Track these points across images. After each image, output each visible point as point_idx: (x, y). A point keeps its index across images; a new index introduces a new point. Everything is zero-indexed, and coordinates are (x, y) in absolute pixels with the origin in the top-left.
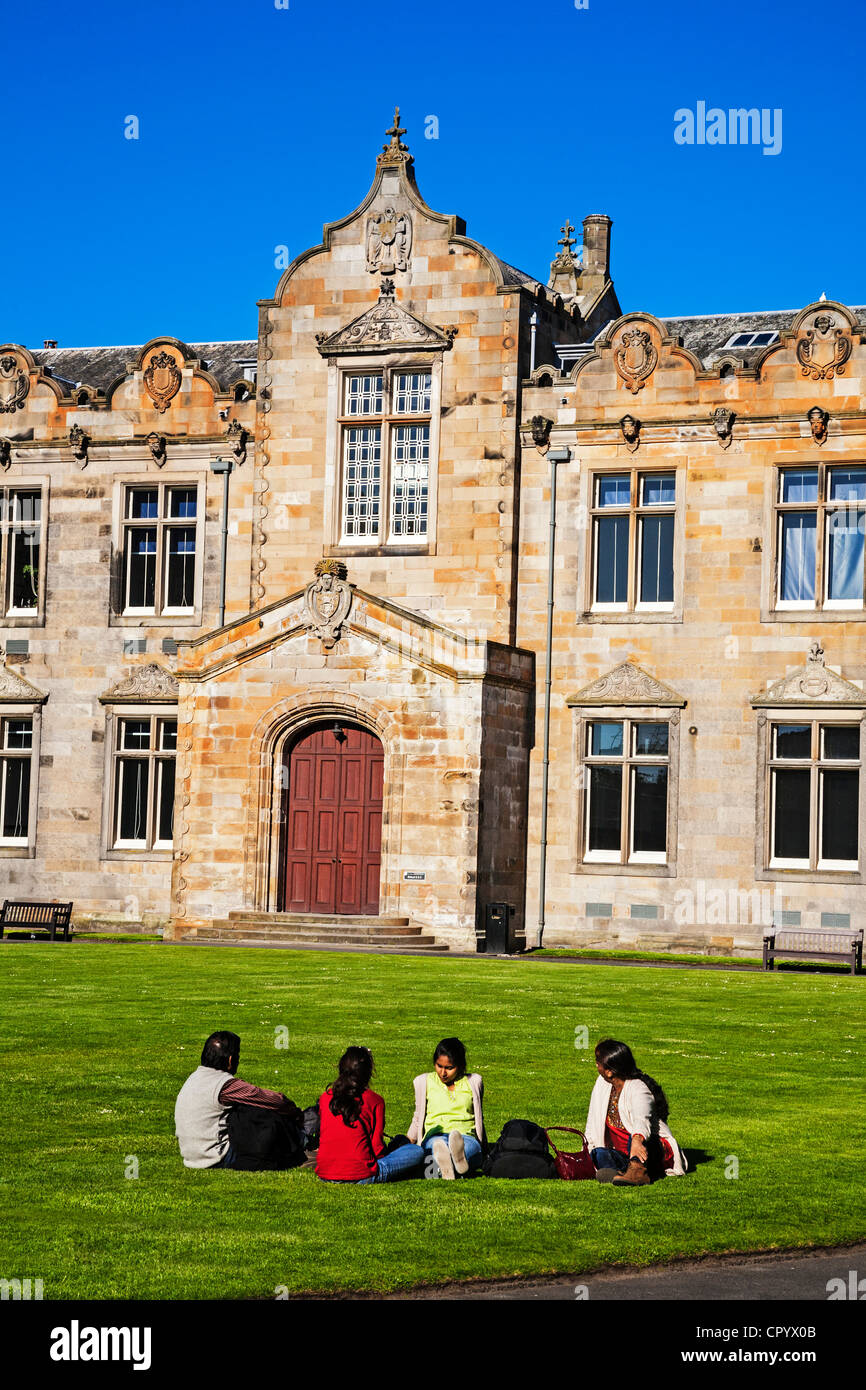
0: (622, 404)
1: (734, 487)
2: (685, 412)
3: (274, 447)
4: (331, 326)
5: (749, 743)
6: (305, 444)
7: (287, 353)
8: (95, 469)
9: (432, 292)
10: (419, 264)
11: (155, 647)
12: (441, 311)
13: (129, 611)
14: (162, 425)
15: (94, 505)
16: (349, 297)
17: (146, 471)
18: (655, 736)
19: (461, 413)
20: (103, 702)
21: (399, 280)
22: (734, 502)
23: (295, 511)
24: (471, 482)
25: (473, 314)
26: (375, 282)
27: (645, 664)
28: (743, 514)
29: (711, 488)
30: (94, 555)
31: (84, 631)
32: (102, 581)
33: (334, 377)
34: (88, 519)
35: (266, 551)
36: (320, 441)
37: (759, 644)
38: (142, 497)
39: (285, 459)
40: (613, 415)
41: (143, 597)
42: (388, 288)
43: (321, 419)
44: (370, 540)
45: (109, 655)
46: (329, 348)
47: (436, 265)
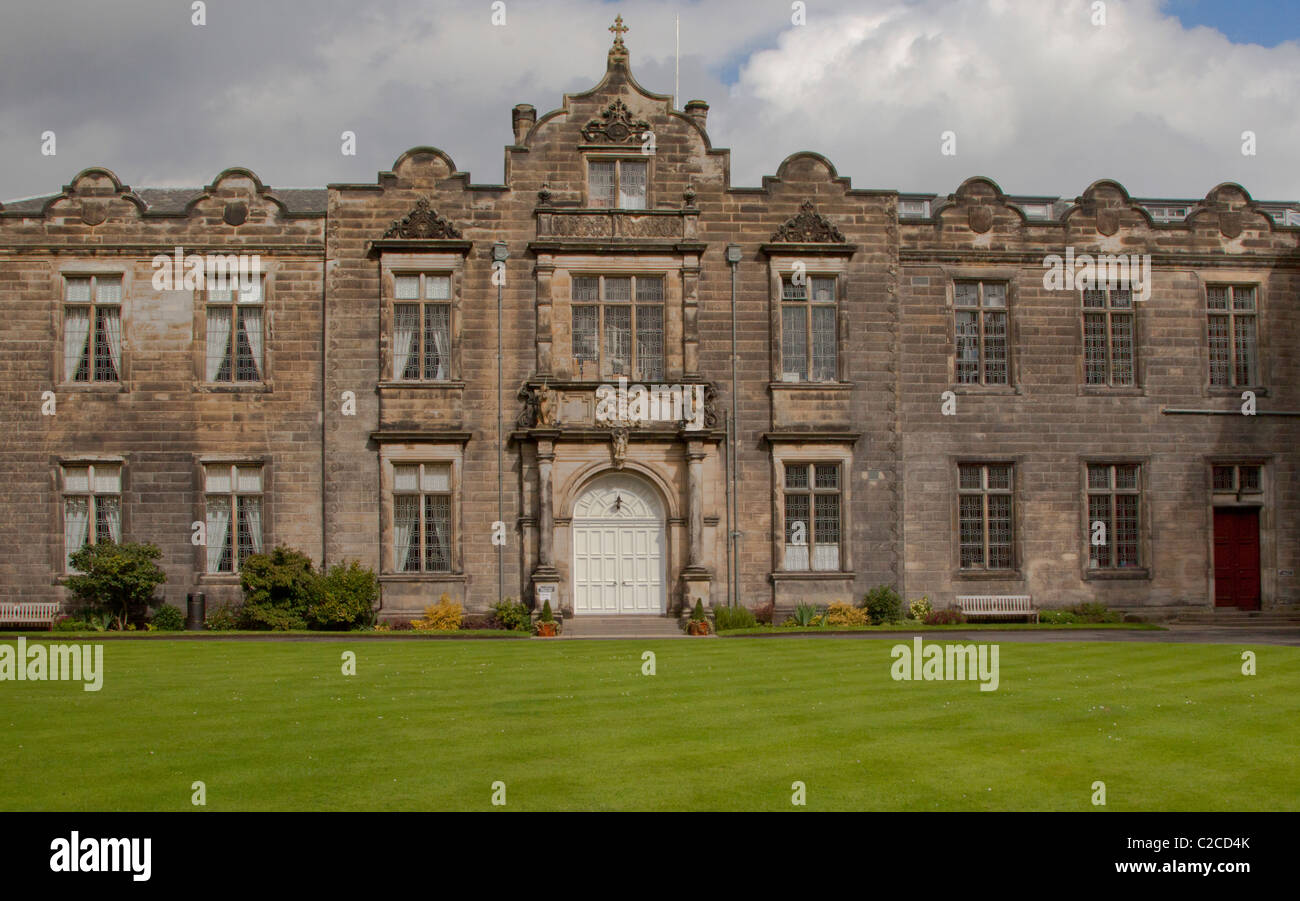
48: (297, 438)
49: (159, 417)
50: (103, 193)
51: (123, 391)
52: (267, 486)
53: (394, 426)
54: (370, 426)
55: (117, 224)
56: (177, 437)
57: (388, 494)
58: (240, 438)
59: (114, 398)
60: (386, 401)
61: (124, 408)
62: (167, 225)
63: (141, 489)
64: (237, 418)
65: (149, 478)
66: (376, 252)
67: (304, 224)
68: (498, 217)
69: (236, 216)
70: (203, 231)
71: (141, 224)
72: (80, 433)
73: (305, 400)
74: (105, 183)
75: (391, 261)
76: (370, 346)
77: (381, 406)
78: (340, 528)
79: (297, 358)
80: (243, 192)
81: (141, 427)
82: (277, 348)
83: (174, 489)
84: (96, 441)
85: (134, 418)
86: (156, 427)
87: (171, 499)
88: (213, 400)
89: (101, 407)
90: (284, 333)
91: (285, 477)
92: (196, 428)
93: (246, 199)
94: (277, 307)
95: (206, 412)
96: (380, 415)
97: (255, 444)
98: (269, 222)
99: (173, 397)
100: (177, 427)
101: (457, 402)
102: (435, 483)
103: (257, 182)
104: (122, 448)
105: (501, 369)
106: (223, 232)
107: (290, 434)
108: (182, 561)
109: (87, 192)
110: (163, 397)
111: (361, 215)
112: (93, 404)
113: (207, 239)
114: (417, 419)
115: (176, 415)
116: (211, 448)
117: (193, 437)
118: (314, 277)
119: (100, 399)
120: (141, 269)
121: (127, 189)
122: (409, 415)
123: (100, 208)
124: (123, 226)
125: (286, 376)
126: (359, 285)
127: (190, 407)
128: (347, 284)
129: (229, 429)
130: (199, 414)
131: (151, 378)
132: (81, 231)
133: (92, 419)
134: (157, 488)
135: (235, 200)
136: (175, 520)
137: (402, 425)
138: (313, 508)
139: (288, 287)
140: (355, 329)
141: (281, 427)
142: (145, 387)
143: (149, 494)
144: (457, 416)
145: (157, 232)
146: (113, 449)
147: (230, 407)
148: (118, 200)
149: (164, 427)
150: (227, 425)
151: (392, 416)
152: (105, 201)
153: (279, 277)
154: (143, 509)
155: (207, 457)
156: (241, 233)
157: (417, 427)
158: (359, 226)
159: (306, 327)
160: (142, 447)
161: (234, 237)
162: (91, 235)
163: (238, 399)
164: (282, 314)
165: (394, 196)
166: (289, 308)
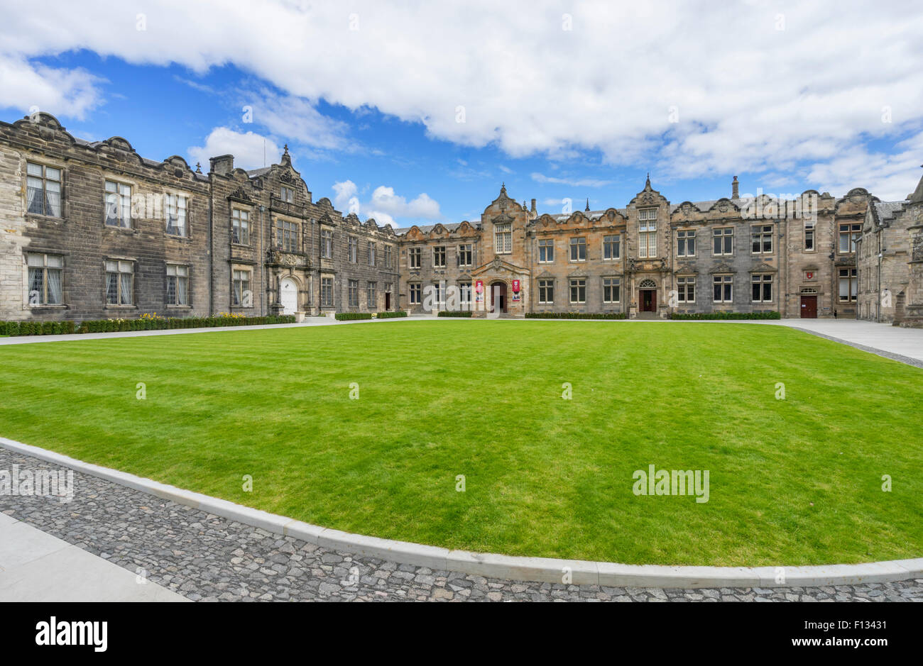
0: (543, 229)
1: (562, 242)
2: (554, 230)
3: (485, 238)
4: (494, 218)
5: (566, 284)
6: (490, 237)
7: (486, 222)
8: (454, 243)
9: (511, 211)
10: (508, 207)
11: (465, 272)
12: (512, 214)
13: (461, 266)
14: (465, 235)
15: (454, 249)
16: (497, 213)
17: (463, 243)
18: (550, 283)
19: (516, 231)
20: (457, 280)
21: (505, 210)
22: (563, 244)
23: (488, 248)
24: (518, 242)
25: (518, 215)
26: (501, 210)
27: (549, 271)
28: (564, 246)
29: (559, 242)
30: (454, 257)
31: (454, 269)
32: (456, 261)
33: (494, 227)
34: (454, 251)
35: (484, 255)
36: (492, 237)
37: (568, 267)
38: (462, 247)
39: (487, 240)
40: (543, 230)
41: (463, 263)
42: (503, 211)
43: (492, 233)
44: (501, 252)
45: (457, 273)
46: (494, 222)
47: (511, 207)
48: (201, 258)
49: (151, 245)
50: (124, 149)
51: (135, 233)
52: (190, 274)
53: (235, 258)
54: (226, 257)
55: (131, 164)
56: (158, 253)
57: (233, 280)
58: (181, 256)
59: (132, 235)
60: (233, 250)
61: (136, 239)
62: (152, 170)
63: (143, 272)
64: (180, 249)
65: (147, 268)
66: (229, 199)
67: (202, 184)
68: (260, 197)
69: (179, 174)
70: (166, 176)
71: (142, 167)
72: (116, 247)
73: (203, 246)
74: (123, 145)
75: (234, 204)
76: (226, 231)
77: (231, 251)
78: (218, 290)
79: (200, 230)
80: (181, 166)
81: (143, 248)
82: (194, 226)
83: (157, 273)
84: (123, 251)
85: (140, 244)
86: (149, 248)
87: (156, 277)
88: (171, 242)
89: (126, 238)
90: (196, 221)
91: (197, 271)
92: (165, 251)
93: (182, 169)
94: (193, 211)
95: (169, 246)
96: (231, 254)
97: (187, 259)
98: (190, 180)
99: (156, 238)
100: (158, 250)
101: (252, 253)
102: (244, 277)
103: (186, 164)
104: (135, 256)
105: (262, 244)
106: (174, 179)
107: (198, 257)
108: (160, 300)
109: (116, 146)
110: (152, 237)
111: (222, 186)
112: (122, 236)
113: (168, 180)
114: (242, 257)
115: (157, 245)
116: (171, 259)
117: (164, 254)
118: (205, 203)
119: (125, 234)
120: (141, 185)
121: (134, 150)
122: (239, 255)
123: (123, 155)
124: (134, 165)
125: (197, 236)
126: (222, 210)
127: (163, 243)
128: (219, 209)
129: (177, 253)
130: (166, 246)
131: (147, 229)
132: (115, 163)
133: (122, 242)
134: (150, 272)
135: (178, 168)
136: (157, 285)
137: (237, 258)
138: (206, 283)
139: (197, 205)
140: (222, 225)
141: (196, 254)
142: (144, 232)
143: (146, 274)
144: (252, 257)
145: (148, 172)
146: (131, 256)
147: (178, 245)
148: (131, 154)
149: (152, 249)
150: (177, 251)
151: (234, 255)
152: (125, 153)
153: (194, 200)
154: (144, 280)
155: (169, 262)
156: (181, 181)
157: (241, 259)
158: (222, 189)
159: (203, 220)
160: (142, 256)
161: (178, 182)
162: (120, 165)
163: (180, 242)
164: (195, 214)
165: (232, 182)
166: (198, 213)
